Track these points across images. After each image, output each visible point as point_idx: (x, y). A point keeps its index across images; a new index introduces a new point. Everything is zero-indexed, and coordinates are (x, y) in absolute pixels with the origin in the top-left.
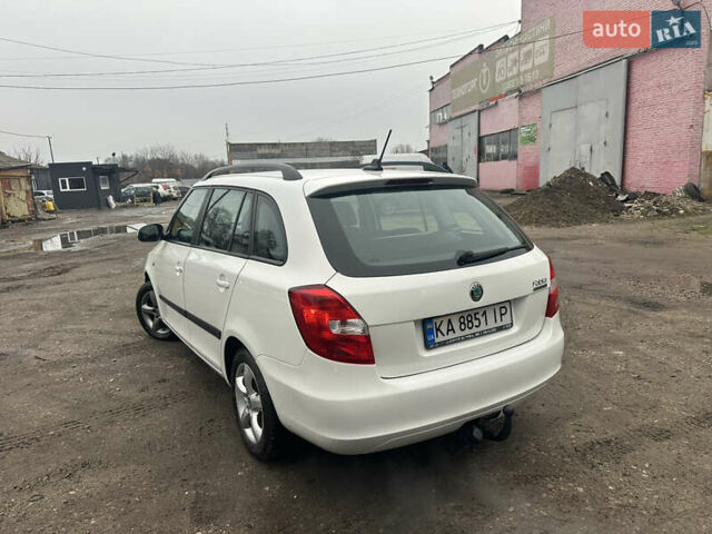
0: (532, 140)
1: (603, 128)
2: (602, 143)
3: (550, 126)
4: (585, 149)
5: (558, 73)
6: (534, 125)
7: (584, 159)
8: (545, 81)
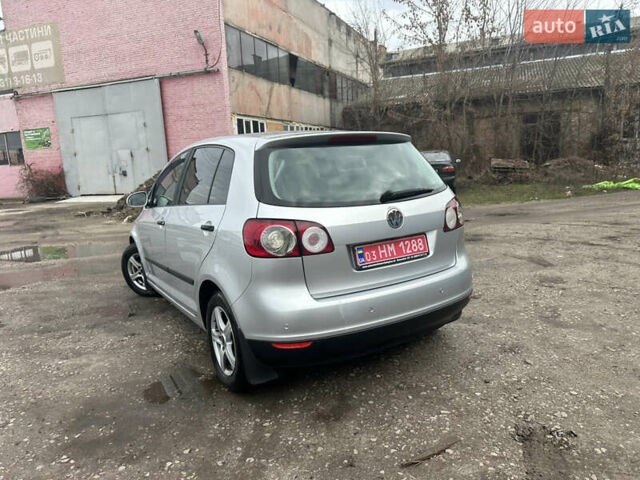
0: (47, 144)
1: (142, 136)
2: (143, 149)
3: (73, 131)
4: (125, 154)
5: (71, 80)
6: (45, 129)
7: (123, 163)
8: (53, 86)
